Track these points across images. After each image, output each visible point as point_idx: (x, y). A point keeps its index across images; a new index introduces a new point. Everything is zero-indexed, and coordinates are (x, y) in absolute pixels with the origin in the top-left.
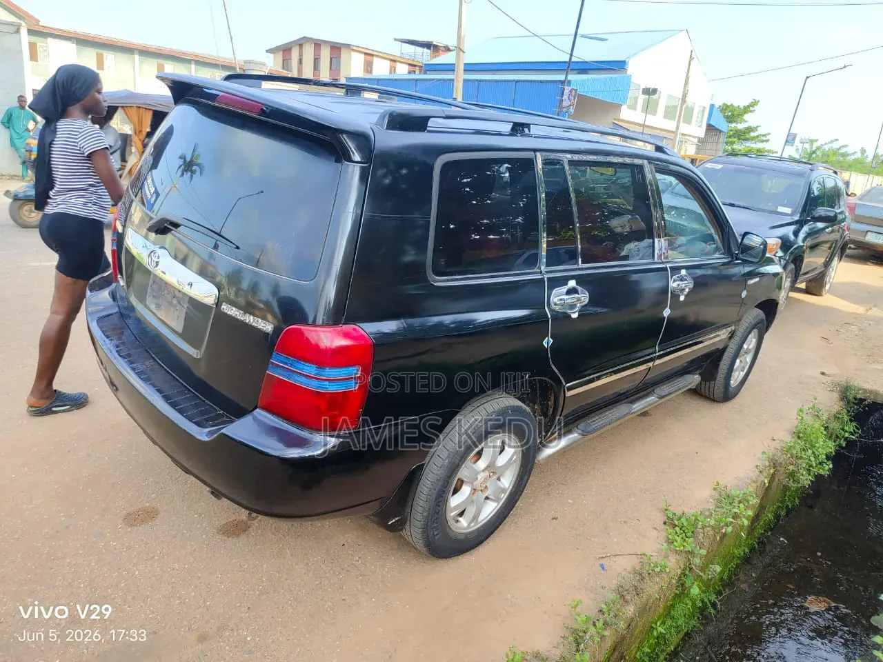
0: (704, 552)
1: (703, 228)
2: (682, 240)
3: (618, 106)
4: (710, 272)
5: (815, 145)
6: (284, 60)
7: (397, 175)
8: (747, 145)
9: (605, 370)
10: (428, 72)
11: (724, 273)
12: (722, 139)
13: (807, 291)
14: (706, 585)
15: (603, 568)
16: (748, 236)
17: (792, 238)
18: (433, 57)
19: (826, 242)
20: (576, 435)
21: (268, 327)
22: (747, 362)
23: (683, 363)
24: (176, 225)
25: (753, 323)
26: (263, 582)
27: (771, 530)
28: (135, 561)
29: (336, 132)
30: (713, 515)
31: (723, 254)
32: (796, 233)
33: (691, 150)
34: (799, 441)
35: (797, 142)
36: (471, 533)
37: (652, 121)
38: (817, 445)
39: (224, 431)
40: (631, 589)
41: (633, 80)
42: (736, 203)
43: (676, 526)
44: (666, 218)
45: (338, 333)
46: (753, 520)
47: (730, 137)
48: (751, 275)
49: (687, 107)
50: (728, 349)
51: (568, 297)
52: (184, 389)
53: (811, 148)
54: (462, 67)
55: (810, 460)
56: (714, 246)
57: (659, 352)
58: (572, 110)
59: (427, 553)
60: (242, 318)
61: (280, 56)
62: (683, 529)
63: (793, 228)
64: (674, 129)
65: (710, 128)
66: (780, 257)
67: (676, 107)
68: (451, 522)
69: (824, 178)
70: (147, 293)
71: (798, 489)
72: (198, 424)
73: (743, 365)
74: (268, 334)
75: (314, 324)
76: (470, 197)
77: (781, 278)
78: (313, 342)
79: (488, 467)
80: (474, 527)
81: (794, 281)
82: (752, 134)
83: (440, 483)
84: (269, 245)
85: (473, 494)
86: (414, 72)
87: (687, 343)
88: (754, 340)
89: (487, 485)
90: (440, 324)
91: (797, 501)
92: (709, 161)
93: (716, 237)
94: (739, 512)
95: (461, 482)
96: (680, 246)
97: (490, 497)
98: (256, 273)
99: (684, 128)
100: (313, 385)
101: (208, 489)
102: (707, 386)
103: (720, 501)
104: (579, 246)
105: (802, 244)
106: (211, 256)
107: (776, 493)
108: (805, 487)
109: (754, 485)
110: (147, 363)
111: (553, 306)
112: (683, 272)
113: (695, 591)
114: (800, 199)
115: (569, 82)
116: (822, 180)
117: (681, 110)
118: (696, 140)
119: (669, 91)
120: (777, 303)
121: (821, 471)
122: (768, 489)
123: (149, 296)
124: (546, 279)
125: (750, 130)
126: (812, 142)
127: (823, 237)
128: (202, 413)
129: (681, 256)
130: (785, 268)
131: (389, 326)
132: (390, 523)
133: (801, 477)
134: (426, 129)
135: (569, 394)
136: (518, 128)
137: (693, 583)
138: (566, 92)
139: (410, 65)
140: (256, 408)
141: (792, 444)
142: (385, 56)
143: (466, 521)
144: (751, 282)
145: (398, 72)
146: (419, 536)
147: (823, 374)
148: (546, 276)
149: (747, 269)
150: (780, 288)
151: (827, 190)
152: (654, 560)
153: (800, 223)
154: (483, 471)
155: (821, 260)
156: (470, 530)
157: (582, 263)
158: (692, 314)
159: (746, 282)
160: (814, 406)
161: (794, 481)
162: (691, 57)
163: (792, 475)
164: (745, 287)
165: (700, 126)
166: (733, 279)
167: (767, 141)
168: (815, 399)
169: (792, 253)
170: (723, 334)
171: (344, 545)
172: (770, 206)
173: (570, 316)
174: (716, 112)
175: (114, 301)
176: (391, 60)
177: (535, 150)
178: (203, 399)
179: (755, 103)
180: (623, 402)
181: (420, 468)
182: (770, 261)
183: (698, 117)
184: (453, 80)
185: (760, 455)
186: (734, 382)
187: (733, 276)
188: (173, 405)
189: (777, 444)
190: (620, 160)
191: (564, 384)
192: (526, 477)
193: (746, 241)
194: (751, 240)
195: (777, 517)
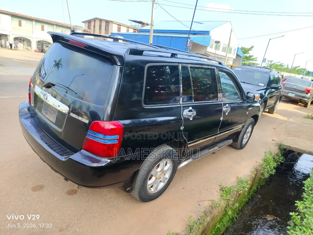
0: (233, 199)
1: (234, 90)
2: (227, 94)
3: (206, 47)
4: (236, 105)
5: (272, 63)
6: (88, 26)
7: (131, 70)
8: (250, 62)
9: (201, 138)
10: (140, 32)
11: (241, 106)
12: (241, 59)
13: (268, 112)
14: (234, 211)
15: (200, 205)
16: (249, 93)
17: (264, 94)
18: (142, 27)
19: (274, 96)
20: (191, 160)
21: (87, 122)
22: (248, 136)
23: (227, 136)
24: (54, 85)
25: (250, 122)
26: (82, 211)
27: (255, 193)
28: (36, 204)
29: (112, 55)
30: (236, 187)
31: (241, 99)
32: (265, 93)
33: (231, 63)
34: (265, 163)
35: (266, 61)
36: (155, 193)
37: (218, 52)
38: (271, 164)
39: (70, 157)
40: (209, 212)
41: (212, 38)
42: (246, 82)
43: (224, 191)
44: (222, 87)
45: (111, 124)
46: (249, 189)
47: (244, 59)
48: (250, 106)
49: (230, 48)
50: (242, 131)
51: (189, 113)
52: (55, 142)
53: (271, 63)
54: (152, 31)
55: (268, 169)
56: (238, 96)
57: (219, 132)
58: (190, 48)
59: (140, 200)
60: (77, 118)
61: (87, 24)
62: (226, 192)
63: (264, 91)
64: (225, 55)
65: (238, 55)
66: (260, 101)
67: (226, 48)
68: (148, 190)
69: (275, 74)
70: (42, 109)
71: (264, 179)
72: (60, 155)
73: (247, 137)
74: (87, 124)
75: (103, 120)
76: (155, 78)
77: (260, 108)
78: (102, 127)
79: (161, 170)
80: (156, 191)
81: (264, 109)
82: (251, 58)
83: (145, 176)
84: (86, 93)
85: (156, 180)
86: (135, 32)
87: (228, 129)
88: (251, 128)
89: (161, 177)
90: (145, 121)
91: (264, 183)
92: (237, 67)
93: (238, 93)
94: (244, 186)
95: (152, 176)
96: (226, 96)
97: (161, 181)
98: (81, 102)
99: (229, 55)
100: (102, 142)
101: (64, 178)
102: (235, 144)
103: (238, 182)
104: (193, 96)
105: (267, 96)
106: (65, 95)
107: (257, 180)
108: (266, 178)
109: (250, 177)
110: (42, 133)
111: (184, 116)
112: (227, 105)
113: (230, 213)
114: (267, 81)
115: (190, 38)
116: (274, 75)
117: (228, 49)
118: (233, 59)
119: (224, 42)
120: (258, 116)
121: (272, 173)
122: (254, 179)
123: (43, 110)
124: (182, 107)
125: (250, 56)
126: (271, 61)
127: (274, 94)
128: (62, 151)
129: (227, 100)
130: (261, 104)
131: (127, 122)
132: (127, 190)
133: (265, 175)
134: (142, 55)
135: (189, 146)
136: (173, 55)
137: (229, 210)
138: (189, 41)
139: (134, 29)
140: (81, 149)
141: (262, 163)
142: (125, 26)
143: (153, 189)
144: (250, 109)
145: (130, 31)
146: (137, 194)
147: (273, 140)
148: (182, 106)
149: (249, 104)
150: (259, 111)
151: (275, 78)
152: (216, 202)
153: (266, 89)
154: (160, 172)
155: (273, 102)
156: (155, 192)
157: (194, 101)
158: (230, 119)
159: (248, 109)
160: (270, 151)
161: (263, 176)
162: (231, 31)
163: (262, 174)
164: (248, 110)
165: (234, 55)
166: (244, 108)
167: (256, 60)
168: (270, 149)
169: (263, 99)
170: (240, 126)
171: (110, 198)
172: (256, 83)
173: (190, 119)
174: (240, 51)
175: (29, 111)
176: (127, 27)
177: (179, 63)
178: (62, 146)
179: (252, 47)
180: (207, 148)
181: (138, 171)
182: (256, 102)
183: (233, 51)
184: (149, 35)
185: (252, 167)
186: (244, 142)
187: (244, 107)
188: (51, 148)
189: (257, 164)
190: (207, 67)
191: (187, 142)
192: (174, 174)
193: (248, 95)
194: (250, 95)
195: (257, 188)
